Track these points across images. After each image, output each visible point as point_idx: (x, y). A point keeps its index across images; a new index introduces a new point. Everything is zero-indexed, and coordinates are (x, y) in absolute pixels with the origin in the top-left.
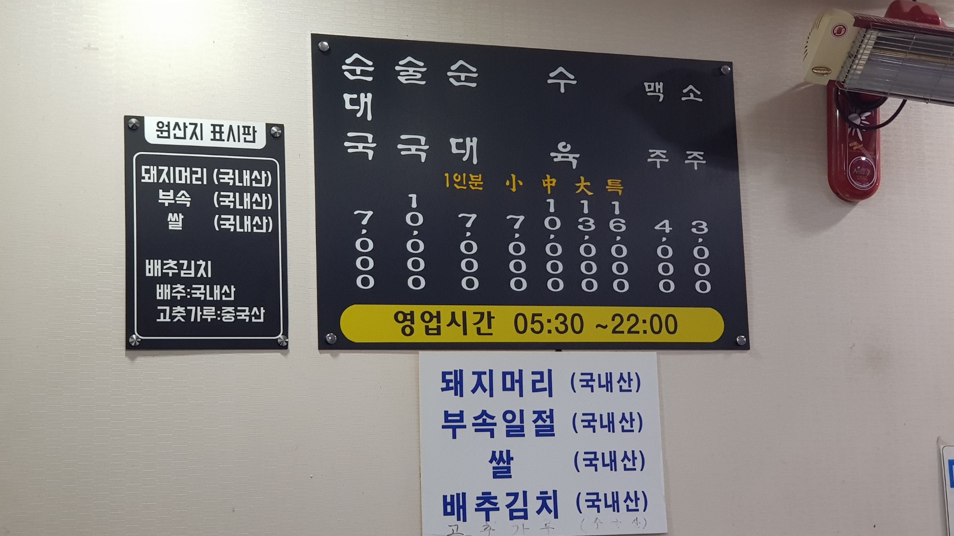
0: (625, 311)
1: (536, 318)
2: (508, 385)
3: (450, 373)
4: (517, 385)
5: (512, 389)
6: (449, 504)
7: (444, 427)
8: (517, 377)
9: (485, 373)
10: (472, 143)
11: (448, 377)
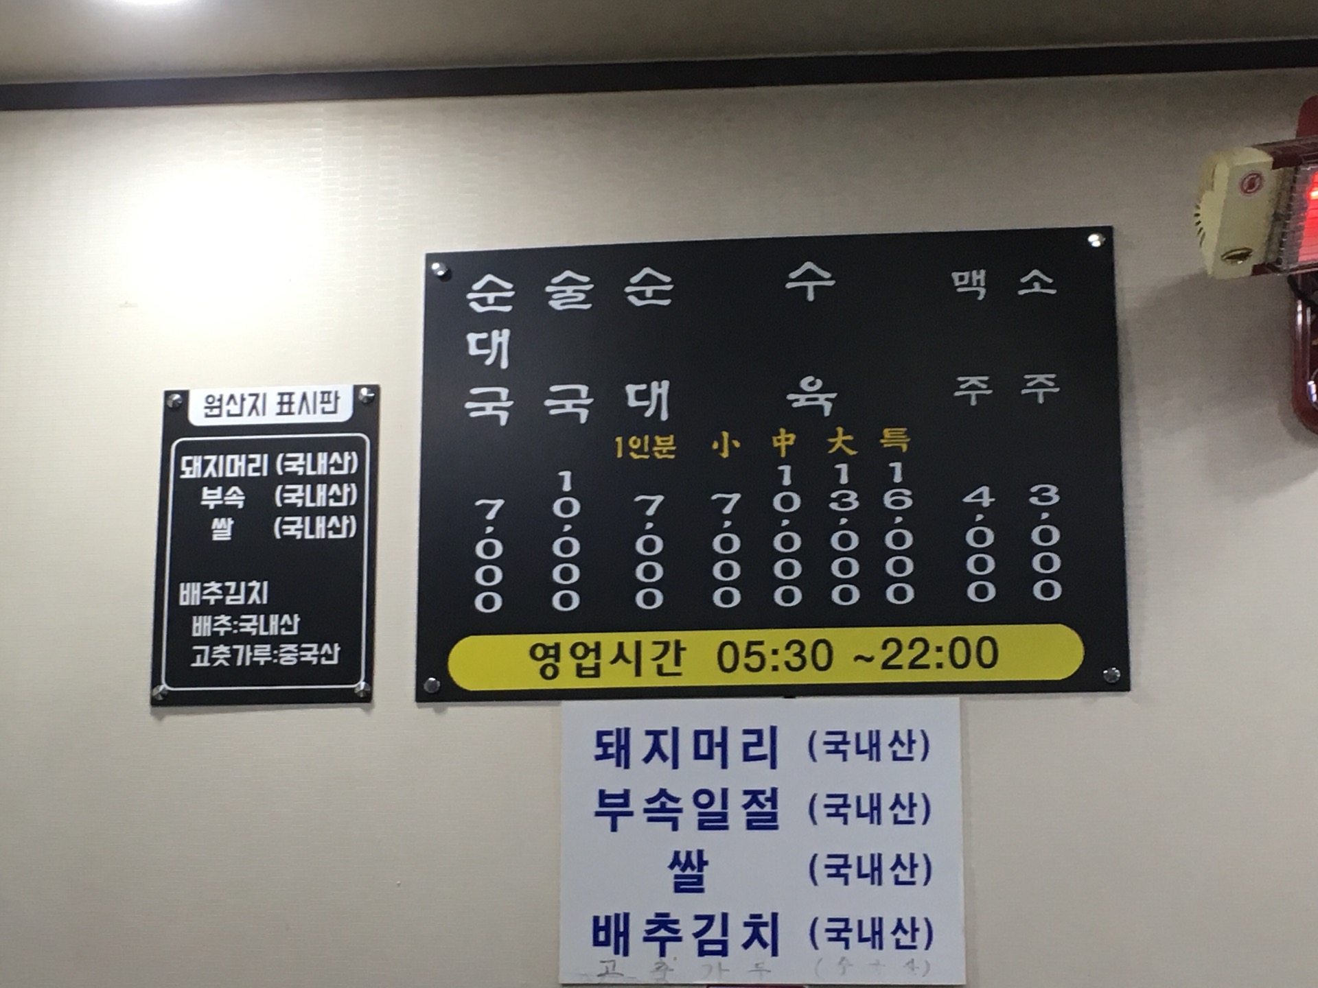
0: (906, 634)
1: (754, 648)
2: (704, 751)
3: (609, 733)
4: (717, 751)
5: (710, 756)
6: (602, 929)
7: (598, 814)
8: (717, 738)
9: (665, 733)
10: (660, 389)
11: (606, 739)
